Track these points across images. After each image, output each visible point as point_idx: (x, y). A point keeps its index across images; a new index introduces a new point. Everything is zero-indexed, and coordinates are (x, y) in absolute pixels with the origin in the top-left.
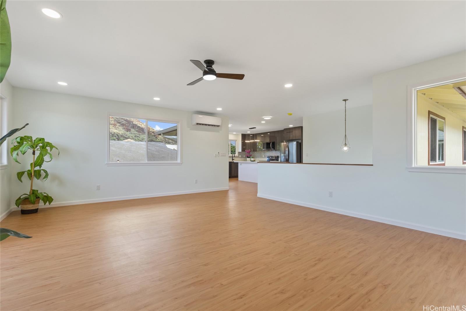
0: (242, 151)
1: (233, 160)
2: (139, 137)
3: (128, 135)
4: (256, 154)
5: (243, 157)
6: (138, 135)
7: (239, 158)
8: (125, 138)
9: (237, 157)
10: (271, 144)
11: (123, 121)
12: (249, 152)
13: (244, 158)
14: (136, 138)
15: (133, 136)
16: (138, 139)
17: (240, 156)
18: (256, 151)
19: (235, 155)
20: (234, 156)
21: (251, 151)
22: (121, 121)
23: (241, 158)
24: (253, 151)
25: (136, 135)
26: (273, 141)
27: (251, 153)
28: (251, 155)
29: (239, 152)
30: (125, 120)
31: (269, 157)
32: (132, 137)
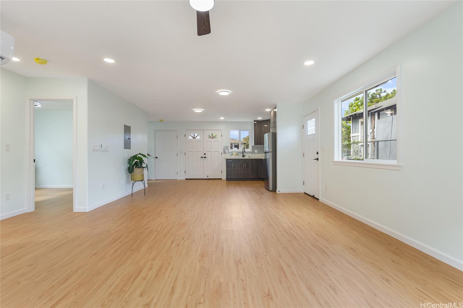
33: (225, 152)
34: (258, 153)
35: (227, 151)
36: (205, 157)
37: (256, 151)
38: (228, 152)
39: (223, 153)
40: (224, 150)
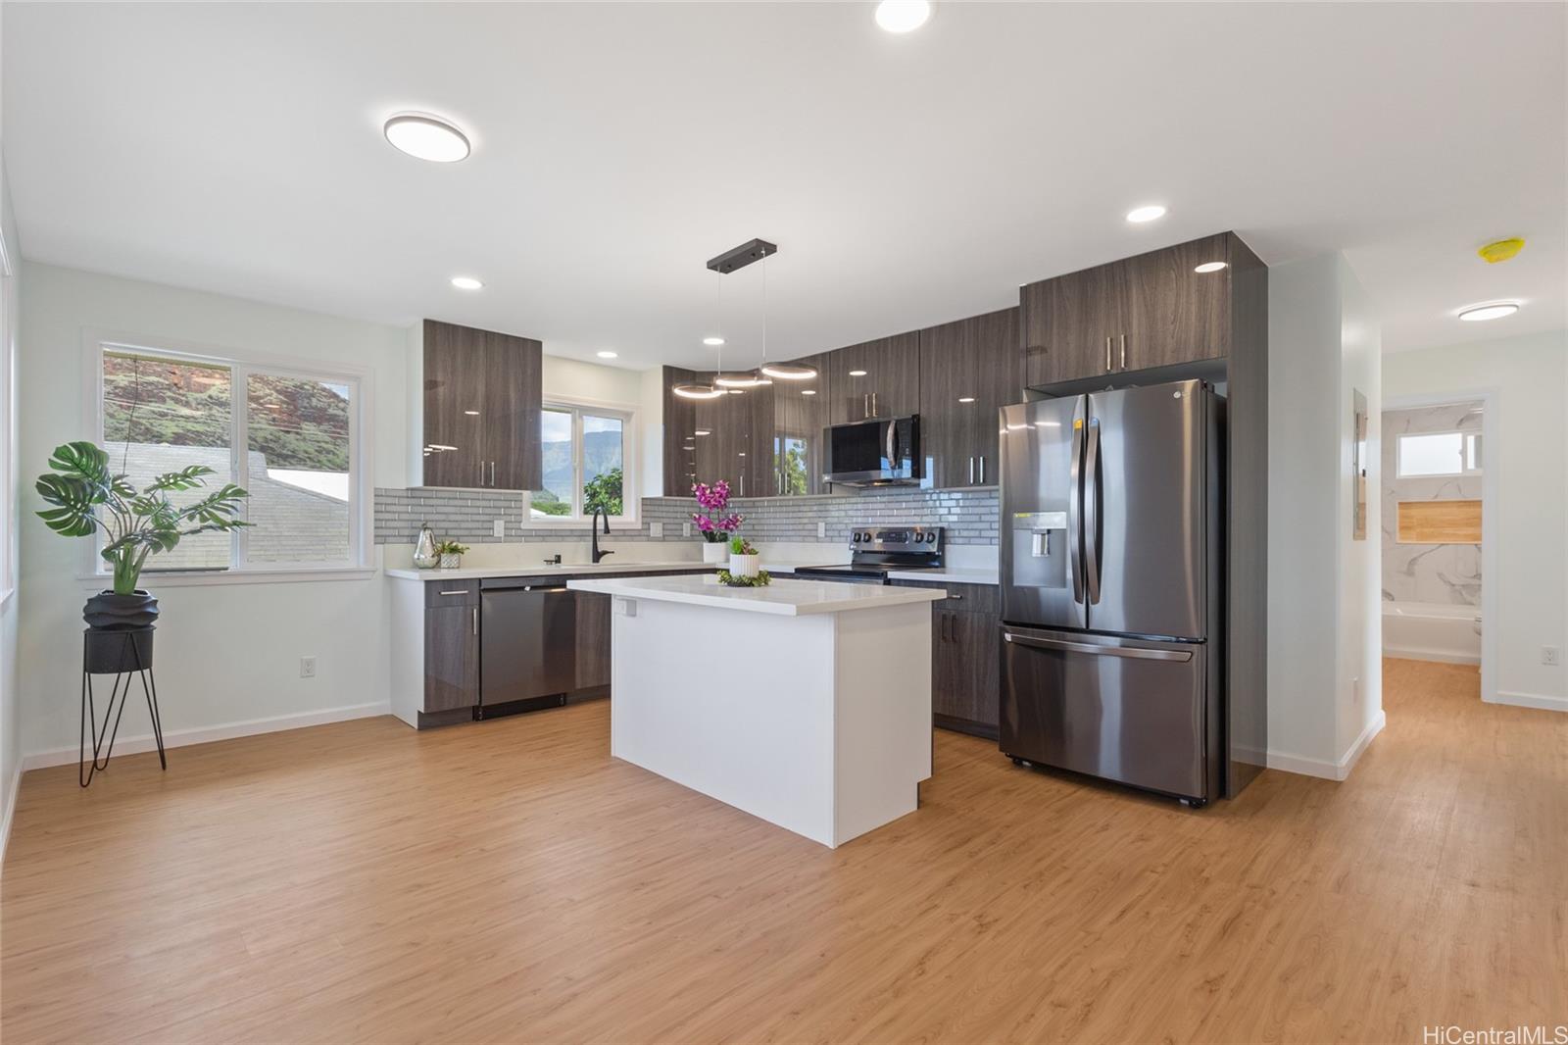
0: (668, 492)
1: (597, 556)
2: (334, 454)
3: (291, 447)
4: (766, 511)
5: (680, 538)
6: (330, 447)
7: (649, 539)
8: (279, 455)
9: (626, 534)
10: (890, 432)
11: (271, 395)
12: (719, 502)
13: (687, 540)
14: (322, 458)
15: (311, 450)
16: (329, 461)
17: (656, 529)
18: (772, 492)
19: (610, 518)
20: (607, 531)
21: (730, 494)
22: (261, 394)
23: (664, 539)
24: (748, 494)
25: (323, 445)
26: (905, 412)
27: (735, 506)
28: (734, 521)
29: (646, 502)
30: (277, 391)
31: (869, 540)
32: (306, 452)
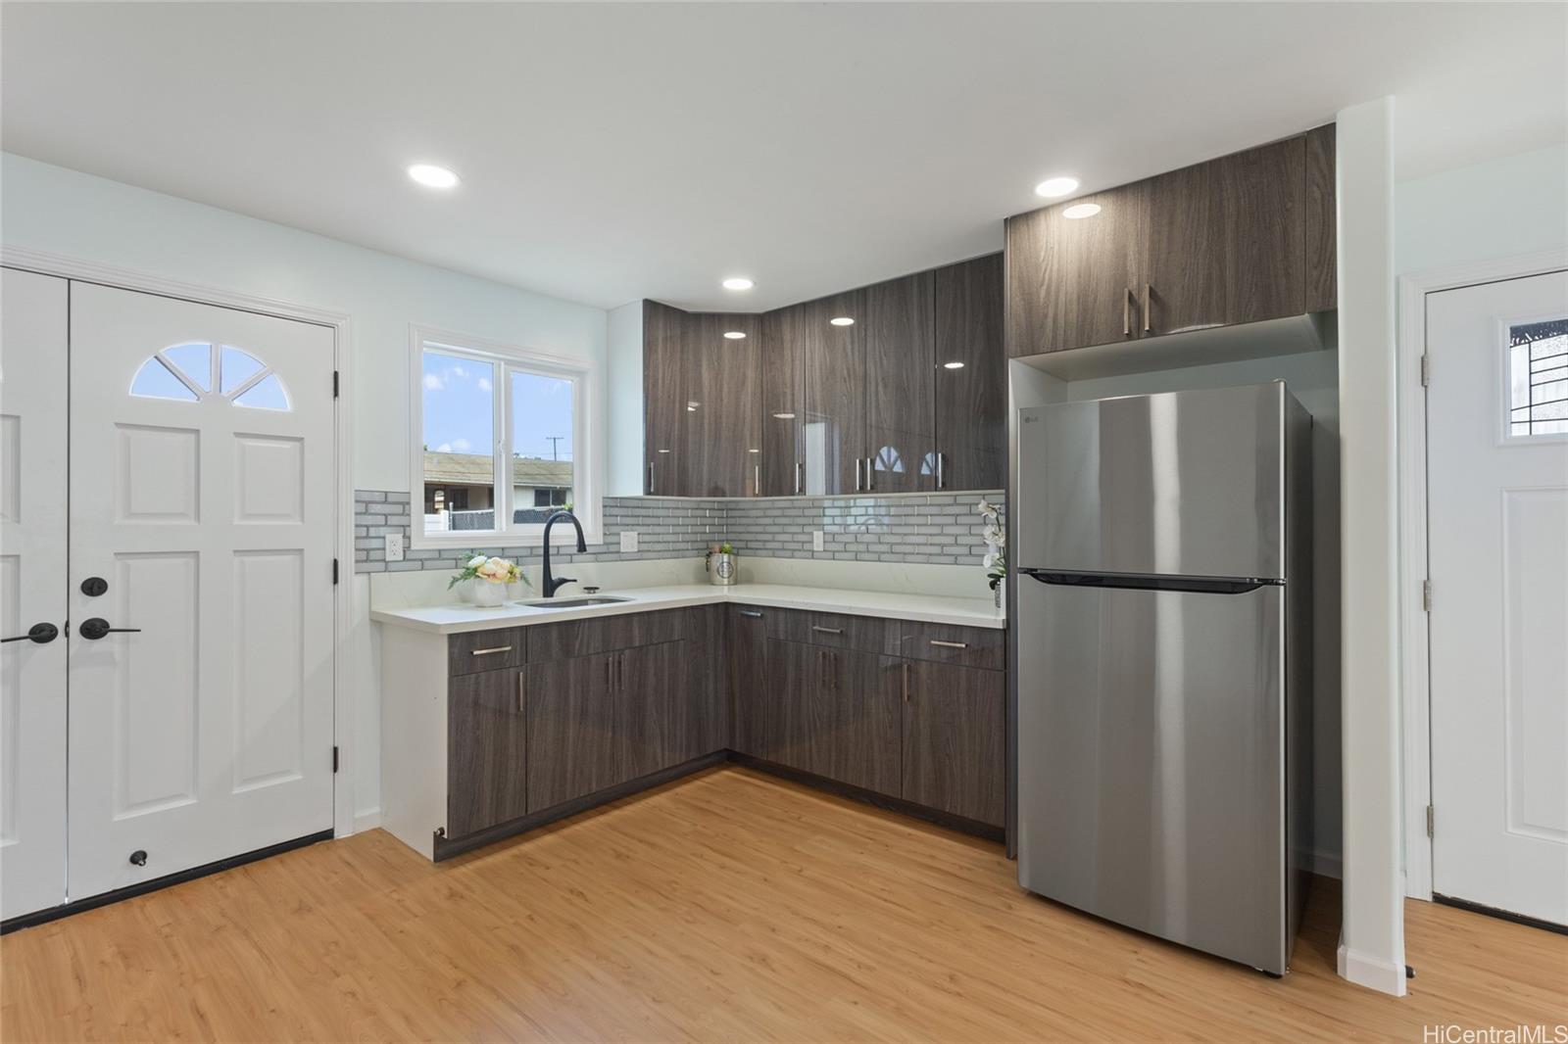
33: (369, 558)
34: (640, 555)
35: (394, 544)
36: (94, 630)
37: (629, 540)
38: (406, 549)
39: (347, 568)
40: (364, 532)
